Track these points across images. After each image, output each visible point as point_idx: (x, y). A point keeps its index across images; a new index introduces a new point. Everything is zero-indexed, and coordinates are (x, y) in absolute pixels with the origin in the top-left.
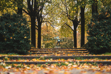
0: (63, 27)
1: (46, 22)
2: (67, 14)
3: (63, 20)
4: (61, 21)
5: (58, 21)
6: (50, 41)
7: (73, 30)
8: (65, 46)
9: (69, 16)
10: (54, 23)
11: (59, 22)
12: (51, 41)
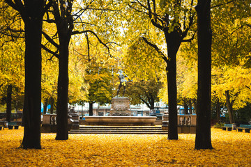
0: (135, 48)
1: (86, 31)
2: (149, 9)
3: (137, 28)
4: (130, 31)
5: (122, 30)
6: (103, 76)
7: (165, 58)
8: (138, 87)
9: (155, 15)
10: (108, 36)
11: (123, 33)
12: (105, 75)
